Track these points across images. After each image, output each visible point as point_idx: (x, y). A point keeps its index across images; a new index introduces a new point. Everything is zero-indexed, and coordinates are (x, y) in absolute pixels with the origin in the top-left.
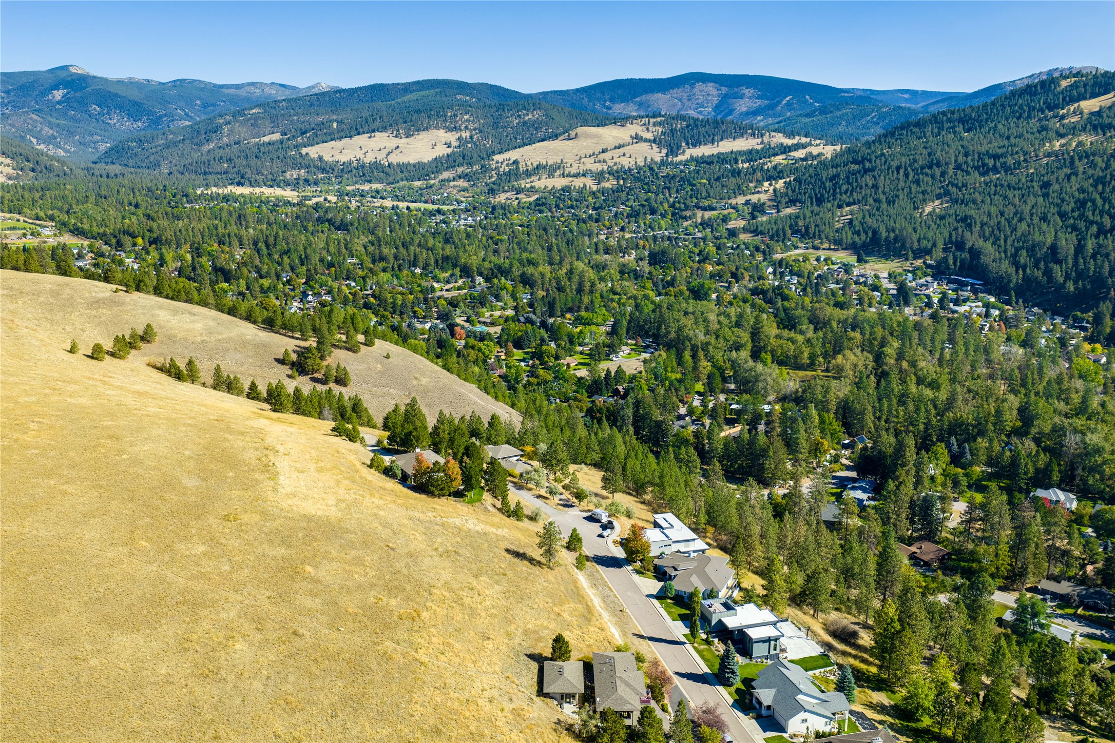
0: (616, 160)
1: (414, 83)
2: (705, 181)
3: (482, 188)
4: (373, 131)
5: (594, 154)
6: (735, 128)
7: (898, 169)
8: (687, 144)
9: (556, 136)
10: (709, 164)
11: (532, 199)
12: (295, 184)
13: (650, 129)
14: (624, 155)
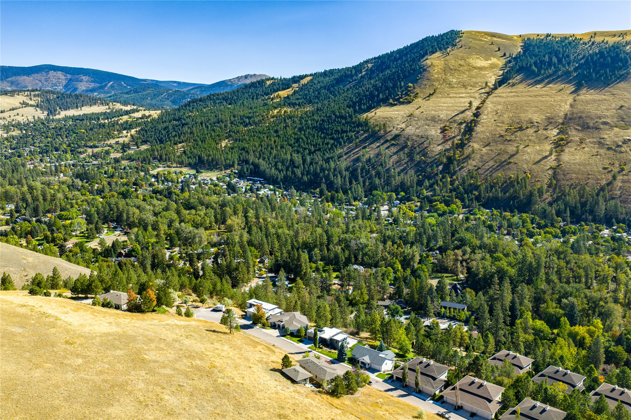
0: (13, 118)
2: (83, 131)
7: (202, 123)
8: (60, 108)
10: (81, 120)
13: (32, 98)
14: (18, 114)
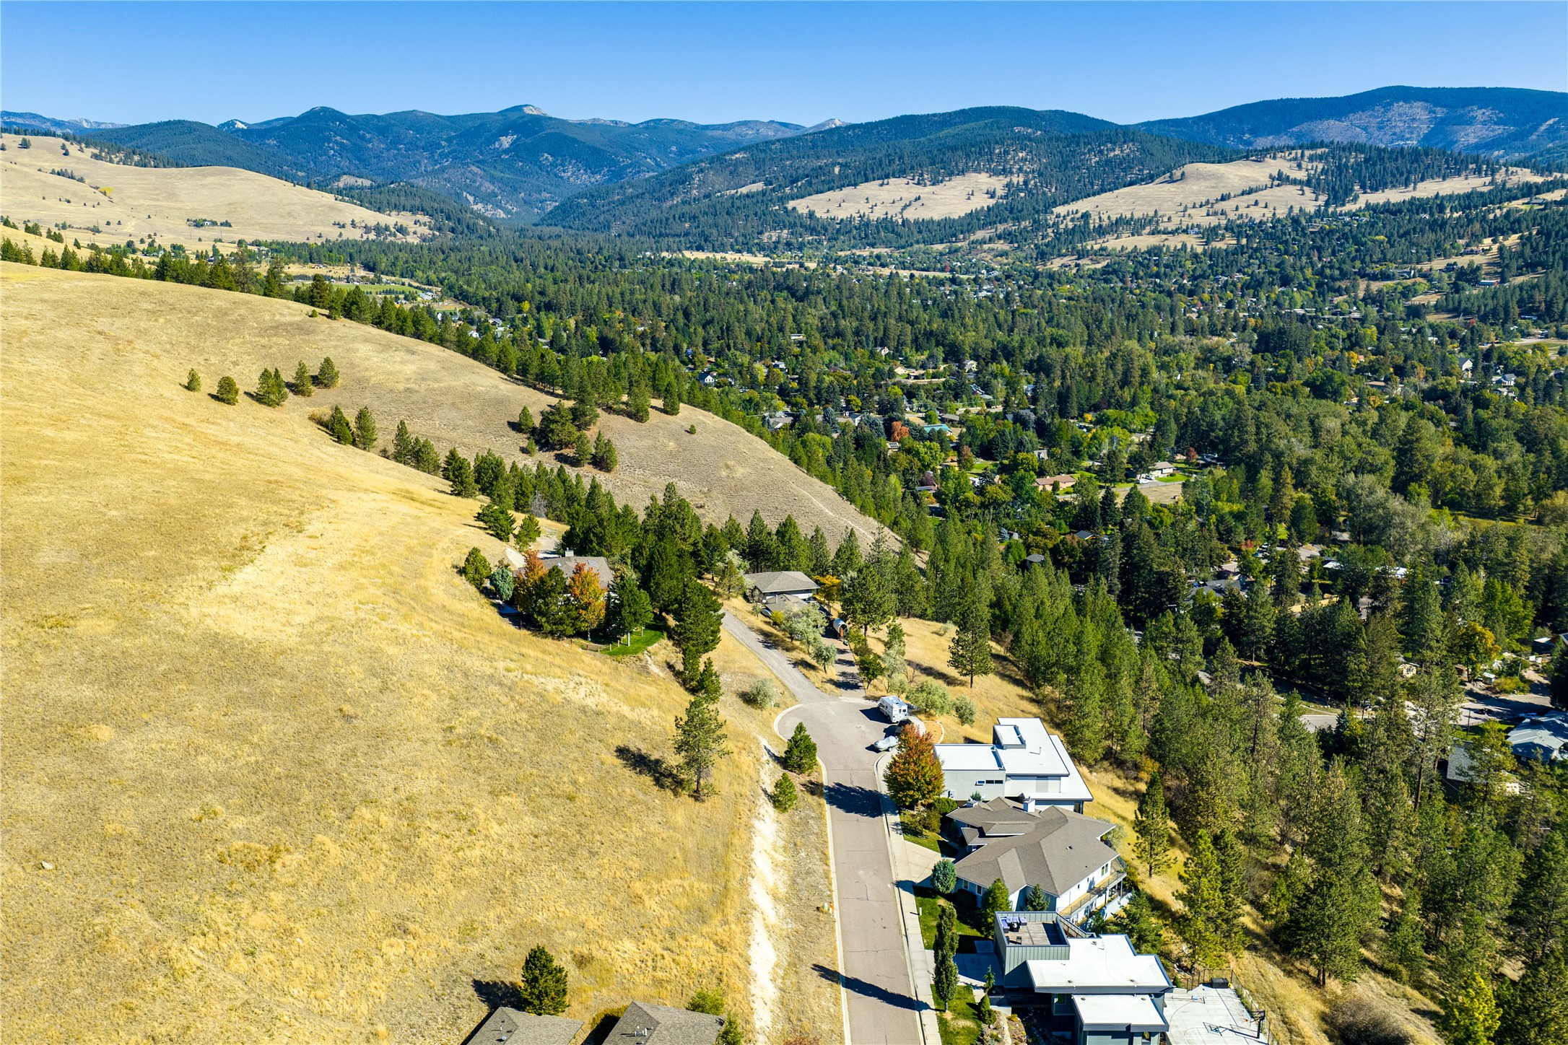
0: (1242, 211)
1: (956, 113)
2: (1382, 237)
3: (1029, 251)
4: (887, 177)
5: (1208, 202)
6: (1447, 162)
8: (1363, 187)
9: (1151, 178)
10: (1394, 213)
11: (1099, 266)
12: (770, 249)
13: (1304, 165)
14: (1256, 203)
